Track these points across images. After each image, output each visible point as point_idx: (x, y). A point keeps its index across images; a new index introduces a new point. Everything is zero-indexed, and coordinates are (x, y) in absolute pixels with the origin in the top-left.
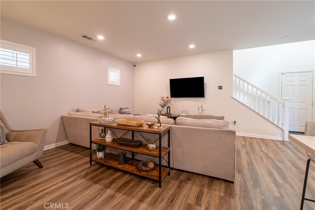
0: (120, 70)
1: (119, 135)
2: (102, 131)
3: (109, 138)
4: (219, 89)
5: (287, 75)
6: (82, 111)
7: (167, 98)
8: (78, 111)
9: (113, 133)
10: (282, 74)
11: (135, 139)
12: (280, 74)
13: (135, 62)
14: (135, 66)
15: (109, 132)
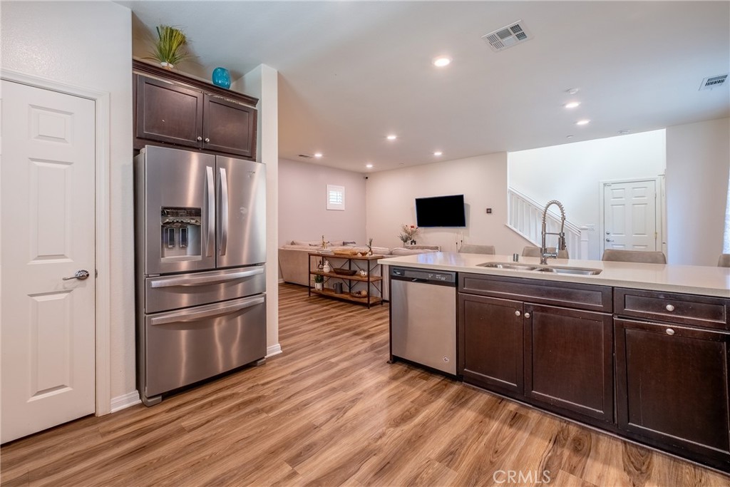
0: (344, 188)
1: (338, 265)
2: (320, 262)
3: (326, 269)
4: (488, 212)
5: (613, 186)
6: (298, 244)
7: (412, 227)
8: (293, 243)
9: (330, 265)
10: (605, 185)
11: (352, 269)
12: (602, 185)
13: (367, 173)
14: (367, 178)
15: (327, 262)
